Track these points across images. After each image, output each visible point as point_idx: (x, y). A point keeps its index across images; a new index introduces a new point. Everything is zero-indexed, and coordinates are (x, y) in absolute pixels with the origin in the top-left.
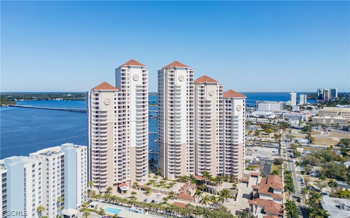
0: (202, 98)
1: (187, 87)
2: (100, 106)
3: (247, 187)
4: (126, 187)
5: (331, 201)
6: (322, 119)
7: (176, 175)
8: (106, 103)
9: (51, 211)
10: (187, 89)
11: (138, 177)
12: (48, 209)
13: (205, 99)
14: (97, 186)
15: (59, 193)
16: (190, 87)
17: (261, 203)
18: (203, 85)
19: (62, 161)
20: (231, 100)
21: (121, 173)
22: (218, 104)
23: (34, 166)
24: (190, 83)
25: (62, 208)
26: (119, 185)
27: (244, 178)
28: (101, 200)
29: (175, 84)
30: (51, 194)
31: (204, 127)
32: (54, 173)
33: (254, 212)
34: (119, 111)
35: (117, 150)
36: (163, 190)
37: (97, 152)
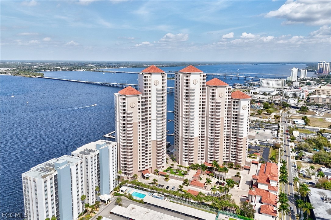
0: (213, 99)
1: (201, 89)
2: (127, 108)
3: (249, 174)
4: (149, 174)
5: (317, 192)
6: (319, 98)
7: (190, 163)
8: (132, 106)
9: (91, 198)
10: (200, 91)
11: (158, 165)
12: (88, 196)
13: (216, 100)
14: (125, 173)
15: (96, 183)
16: (203, 89)
17: (259, 193)
18: (214, 88)
19: (98, 158)
20: (238, 101)
21: (145, 162)
22: (227, 104)
23: (77, 165)
24: (203, 86)
25: (99, 194)
26: (142, 172)
27: (246, 165)
28: (129, 185)
29: (190, 87)
30: (90, 184)
31: (214, 124)
32: (92, 168)
33: (254, 201)
34: (142, 112)
35: (141, 144)
36: (179, 177)
37: (124, 146)
